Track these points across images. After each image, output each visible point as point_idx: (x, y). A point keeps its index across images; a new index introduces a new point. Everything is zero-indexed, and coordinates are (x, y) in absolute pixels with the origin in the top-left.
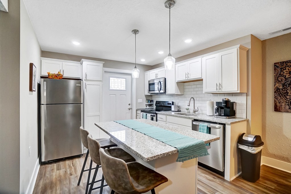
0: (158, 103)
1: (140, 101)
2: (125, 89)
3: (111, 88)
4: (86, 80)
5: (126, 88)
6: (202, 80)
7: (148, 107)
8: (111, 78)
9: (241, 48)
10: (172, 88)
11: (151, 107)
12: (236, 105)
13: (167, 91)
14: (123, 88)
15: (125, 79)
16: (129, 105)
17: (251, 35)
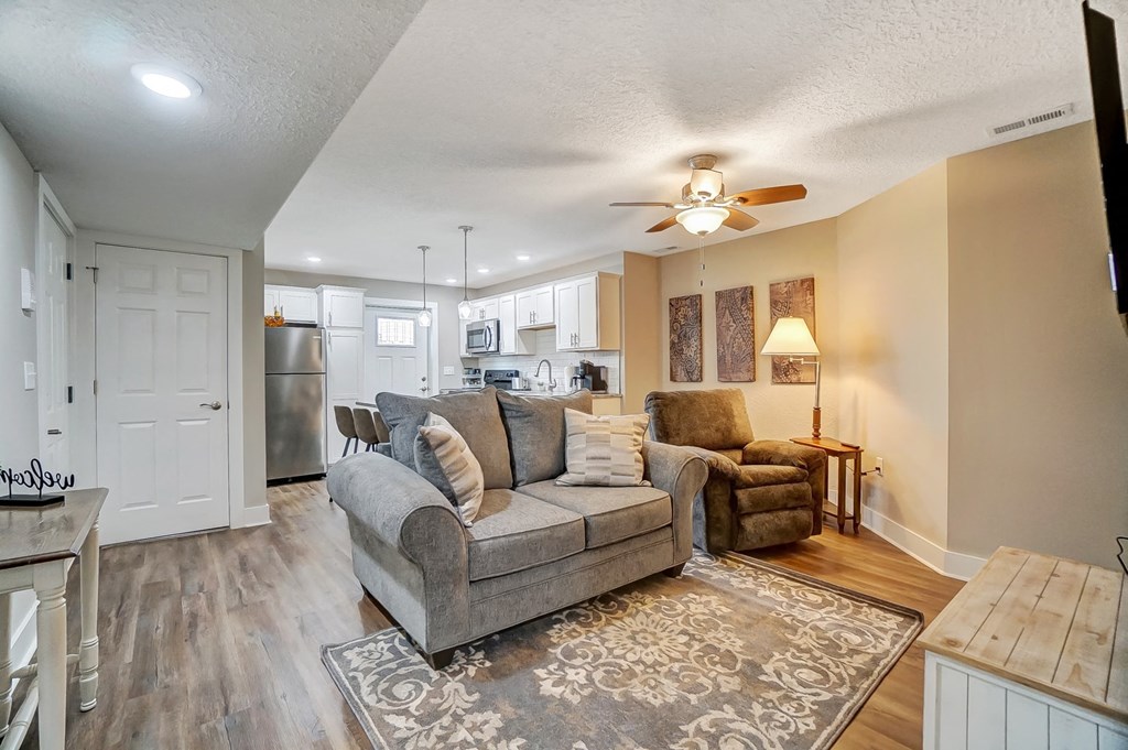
0: (489, 374)
1: (448, 370)
2: (412, 344)
3: (379, 343)
4: (330, 327)
5: (415, 342)
6: (554, 327)
7: (468, 385)
8: (380, 320)
9: (602, 276)
10: (509, 343)
11: (475, 385)
12: (607, 372)
13: (501, 348)
14: (409, 342)
15: (412, 322)
16: (424, 380)
17: (625, 252)
